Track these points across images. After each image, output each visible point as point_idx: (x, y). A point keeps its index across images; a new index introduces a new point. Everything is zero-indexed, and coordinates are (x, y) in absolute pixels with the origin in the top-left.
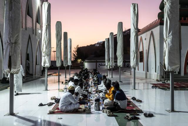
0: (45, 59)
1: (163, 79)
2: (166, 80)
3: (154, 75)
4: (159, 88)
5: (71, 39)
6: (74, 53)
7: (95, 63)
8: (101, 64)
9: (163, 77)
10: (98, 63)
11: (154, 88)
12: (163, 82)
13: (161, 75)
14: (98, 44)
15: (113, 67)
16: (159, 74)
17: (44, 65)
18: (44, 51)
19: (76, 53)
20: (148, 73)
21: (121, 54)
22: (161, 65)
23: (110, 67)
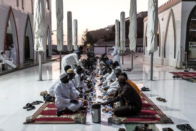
0: (38, 41)
1: (185, 66)
2: (188, 67)
3: (173, 61)
4: (183, 79)
5: (77, 21)
6: (83, 37)
7: (104, 48)
8: (111, 49)
9: (184, 65)
10: (108, 48)
11: (176, 78)
12: (185, 71)
13: (181, 62)
14: (108, 28)
15: (124, 52)
16: (179, 61)
17: (37, 50)
18: (36, 31)
19: (85, 37)
20: (165, 59)
21: (134, 36)
22: (182, 50)
23: (120, 52)
